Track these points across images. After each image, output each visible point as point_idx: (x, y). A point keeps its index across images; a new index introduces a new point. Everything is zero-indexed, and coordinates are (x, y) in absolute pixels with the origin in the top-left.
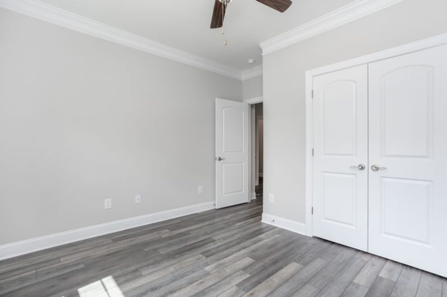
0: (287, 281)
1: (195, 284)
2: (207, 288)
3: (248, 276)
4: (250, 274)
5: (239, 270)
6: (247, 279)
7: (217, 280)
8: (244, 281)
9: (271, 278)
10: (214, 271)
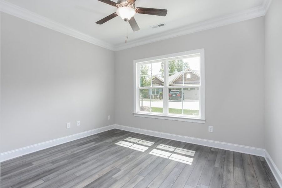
0: (90, 176)
1: (143, 168)
2: (136, 167)
3: (113, 177)
4: (113, 178)
5: (119, 179)
6: (114, 174)
7: (132, 171)
8: (117, 173)
9: (99, 177)
10: (136, 176)
